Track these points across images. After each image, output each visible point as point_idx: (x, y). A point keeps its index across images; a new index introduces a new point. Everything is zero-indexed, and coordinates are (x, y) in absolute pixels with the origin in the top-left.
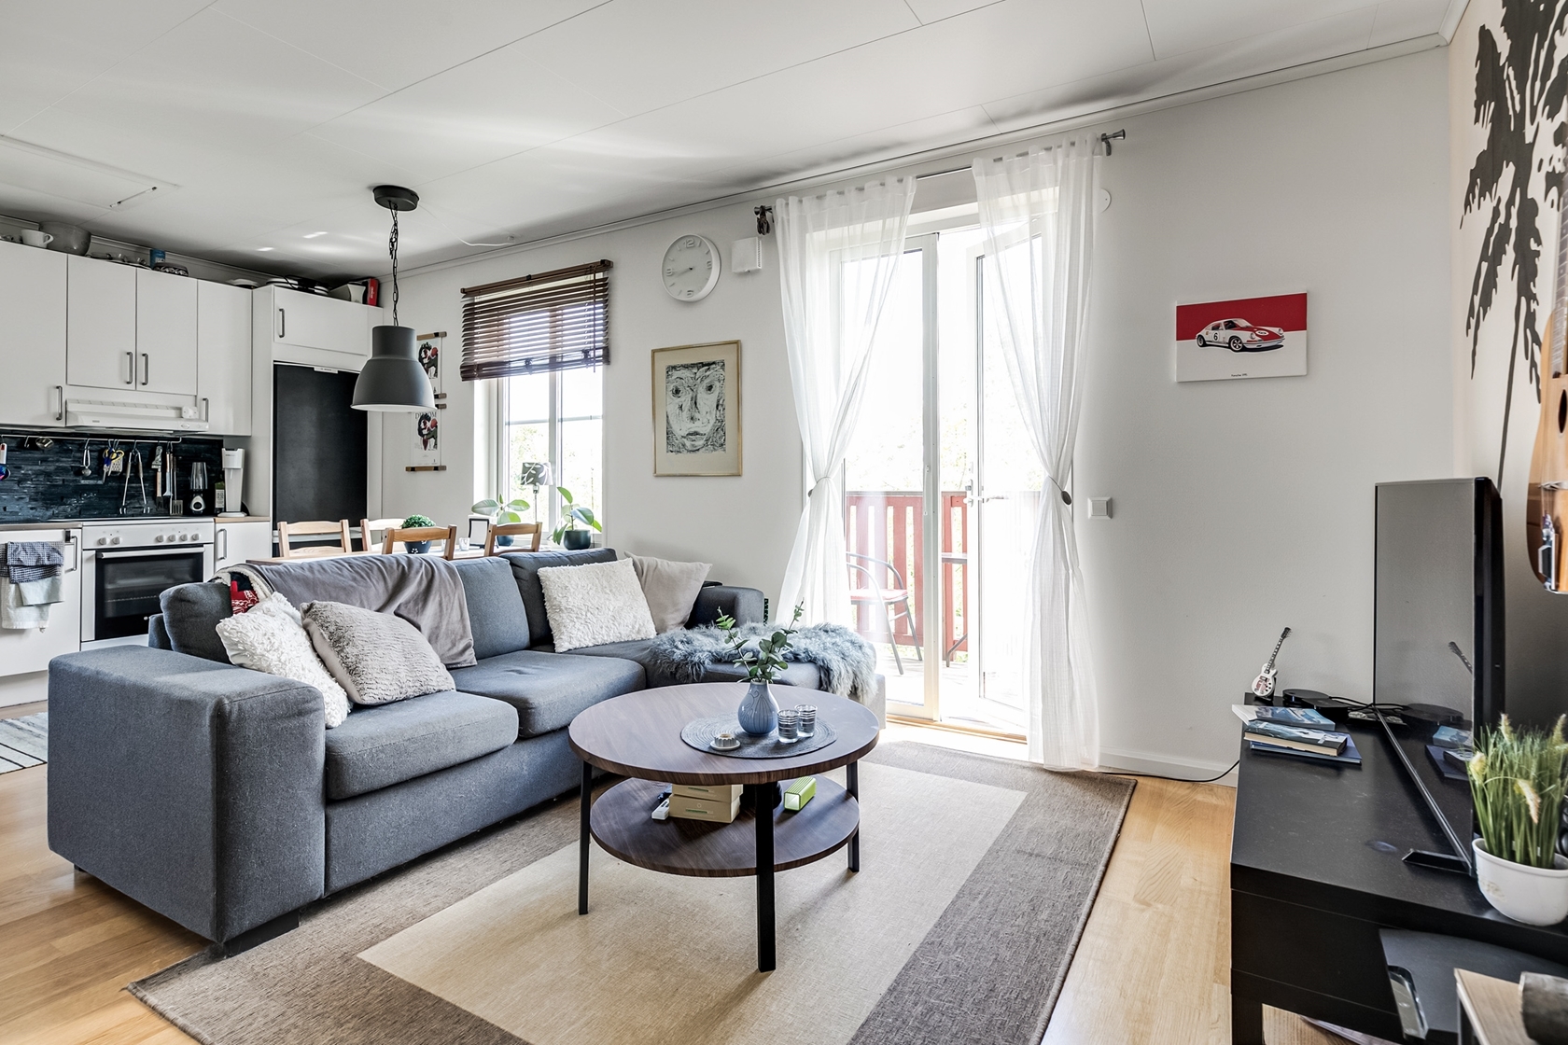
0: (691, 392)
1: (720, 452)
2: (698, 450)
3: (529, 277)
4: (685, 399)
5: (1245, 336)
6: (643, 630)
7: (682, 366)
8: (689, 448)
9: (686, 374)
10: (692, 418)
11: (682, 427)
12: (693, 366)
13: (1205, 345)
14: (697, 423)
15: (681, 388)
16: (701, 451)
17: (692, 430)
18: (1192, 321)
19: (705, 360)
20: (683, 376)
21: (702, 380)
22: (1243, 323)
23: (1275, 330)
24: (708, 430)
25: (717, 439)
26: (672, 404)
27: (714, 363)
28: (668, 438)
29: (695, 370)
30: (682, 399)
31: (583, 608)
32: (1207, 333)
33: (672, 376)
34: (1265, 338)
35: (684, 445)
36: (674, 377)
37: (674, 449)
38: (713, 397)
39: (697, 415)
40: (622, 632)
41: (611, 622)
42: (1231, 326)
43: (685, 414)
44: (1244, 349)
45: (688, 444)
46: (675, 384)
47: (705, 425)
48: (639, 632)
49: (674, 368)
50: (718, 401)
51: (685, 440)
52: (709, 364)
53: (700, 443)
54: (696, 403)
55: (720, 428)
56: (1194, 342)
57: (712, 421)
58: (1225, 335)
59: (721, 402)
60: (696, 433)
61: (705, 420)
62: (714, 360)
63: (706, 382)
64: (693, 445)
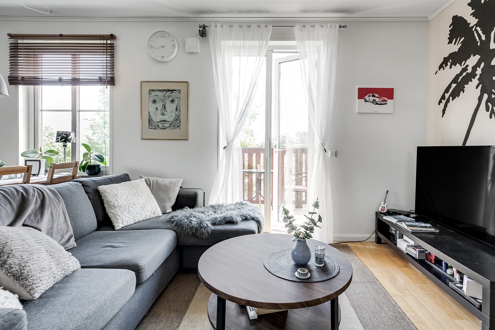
0: (162, 102)
1: (178, 129)
2: (166, 128)
3: (61, 35)
4: (159, 105)
5: (377, 100)
6: (156, 212)
7: (158, 90)
8: (161, 127)
9: (160, 94)
10: (163, 114)
11: (157, 117)
12: (164, 90)
13: (366, 101)
14: (165, 116)
15: (157, 100)
16: (167, 129)
17: (163, 119)
18: (363, 93)
19: (170, 88)
20: (158, 95)
21: (168, 97)
22: (377, 95)
23: (385, 99)
24: (172, 120)
25: (176, 123)
26: (152, 108)
27: (175, 90)
28: (149, 122)
29: (165, 93)
30: (158, 105)
31: (127, 205)
32: (367, 97)
33: (152, 94)
34: (383, 101)
35: (158, 126)
36: (153, 95)
37: (153, 127)
38: (174, 106)
39: (165, 113)
40: (147, 215)
41: (141, 210)
42: (373, 96)
43: (159, 112)
44: (377, 104)
45: (160, 125)
46: (153, 98)
47: (170, 116)
48: (154, 213)
49: (153, 90)
50: (177, 107)
51: (159, 124)
52: (172, 91)
53: (167, 125)
54: (165, 107)
55: (178, 119)
56: (363, 100)
57: (174, 116)
58: (372, 99)
59: (178, 108)
60: (165, 121)
61: (170, 115)
62: (175, 89)
63: (171, 98)
64: (163, 126)
